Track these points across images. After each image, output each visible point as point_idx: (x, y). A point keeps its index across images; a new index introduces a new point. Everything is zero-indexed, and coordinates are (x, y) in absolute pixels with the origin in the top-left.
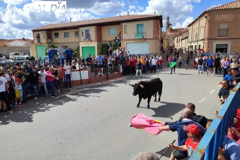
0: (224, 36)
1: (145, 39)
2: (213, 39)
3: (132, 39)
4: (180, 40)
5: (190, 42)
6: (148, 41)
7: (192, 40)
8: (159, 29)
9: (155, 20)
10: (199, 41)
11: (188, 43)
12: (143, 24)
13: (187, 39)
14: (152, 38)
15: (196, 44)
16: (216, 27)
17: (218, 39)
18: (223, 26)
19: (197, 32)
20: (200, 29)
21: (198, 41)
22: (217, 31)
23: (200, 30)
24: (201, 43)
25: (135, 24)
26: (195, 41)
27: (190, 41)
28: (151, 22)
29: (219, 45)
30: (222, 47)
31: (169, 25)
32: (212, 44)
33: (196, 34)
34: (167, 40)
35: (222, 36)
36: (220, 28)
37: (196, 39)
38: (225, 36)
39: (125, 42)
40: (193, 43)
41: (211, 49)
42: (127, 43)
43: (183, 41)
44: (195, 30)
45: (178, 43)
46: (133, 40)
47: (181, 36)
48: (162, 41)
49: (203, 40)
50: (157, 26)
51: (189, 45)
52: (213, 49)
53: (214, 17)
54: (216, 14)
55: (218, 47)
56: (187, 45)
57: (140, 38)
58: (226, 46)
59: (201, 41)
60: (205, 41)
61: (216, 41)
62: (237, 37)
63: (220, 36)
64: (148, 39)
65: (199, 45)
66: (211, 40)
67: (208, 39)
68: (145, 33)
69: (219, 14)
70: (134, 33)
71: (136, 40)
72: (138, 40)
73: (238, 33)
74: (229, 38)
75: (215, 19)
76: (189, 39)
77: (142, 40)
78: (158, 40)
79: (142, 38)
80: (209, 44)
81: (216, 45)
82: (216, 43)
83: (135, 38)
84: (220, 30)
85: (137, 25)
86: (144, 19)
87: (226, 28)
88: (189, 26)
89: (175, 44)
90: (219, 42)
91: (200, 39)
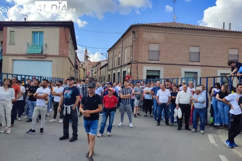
0: (155, 60)
1: (46, 56)
2: (143, 63)
3: (22, 53)
4: (98, 69)
5: (110, 70)
6: (49, 59)
7: (113, 67)
8: (68, 42)
9: (62, 28)
11: (109, 72)
12: (43, 32)
13: (107, 67)
14: (58, 54)
15: (119, 71)
16: (146, 48)
17: (149, 63)
18: (155, 48)
19: (119, 57)
20: (123, 51)
21: (121, 66)
22: (147, 53)
23: (123, 53)
24: (126, 68)
25: (29, 31)
26: (118, 67)
27: (111, 68)
28: (57, 31)
29: (150, 70)
30: (154, 74)
31: (87, 57)
32: (142, 70)
33: (119, 59)
35: (152, 60)
36: (150, 49)
37: (119, 64)
38: (156, 60)
39: (11, 58)
40: (115, 70)
42: (13, 60)
43: (101, 70)
44: (117, 54)
45: (97, 73)
46: (25, 55)
47: (100, 65)
48: (76, 67)
49: (129, 64)
50: (66, 37)
51: (109, 73)
52: (143, 76)
53: (142, 34)
54: (144, 30)
55: (149, 74)
56: (106, 74)
57: (37, 53)
58: (158, 73)
59: (127, 65)
60: (133, 65)
61: (147, 66)
62: (169, 62)
63: (151, 60)
64: (51, 55)
65: (123, 72)
66: (141, 64)
67: (137, 62)
68: (46, 46)
69: (148, 32)
70: (27, 44)
71: (29, 56)
72: (32, 56)
73: (170, 58)
74: (161, 63)
75: (143, 37)
76: (109, 66)
77: (41, 57)
78: (68, 58)
79: (40, 53)
80: (137, 69)
81: (147, 70)
82: (146, 68)
83: (28, 53)
84: (150, 52)
85: (33, 32)
86: (45, 24)
87: (158, 50)
88: (109, 52)
89: (93, 75)
90: (150, 67)
91: (125, 64)
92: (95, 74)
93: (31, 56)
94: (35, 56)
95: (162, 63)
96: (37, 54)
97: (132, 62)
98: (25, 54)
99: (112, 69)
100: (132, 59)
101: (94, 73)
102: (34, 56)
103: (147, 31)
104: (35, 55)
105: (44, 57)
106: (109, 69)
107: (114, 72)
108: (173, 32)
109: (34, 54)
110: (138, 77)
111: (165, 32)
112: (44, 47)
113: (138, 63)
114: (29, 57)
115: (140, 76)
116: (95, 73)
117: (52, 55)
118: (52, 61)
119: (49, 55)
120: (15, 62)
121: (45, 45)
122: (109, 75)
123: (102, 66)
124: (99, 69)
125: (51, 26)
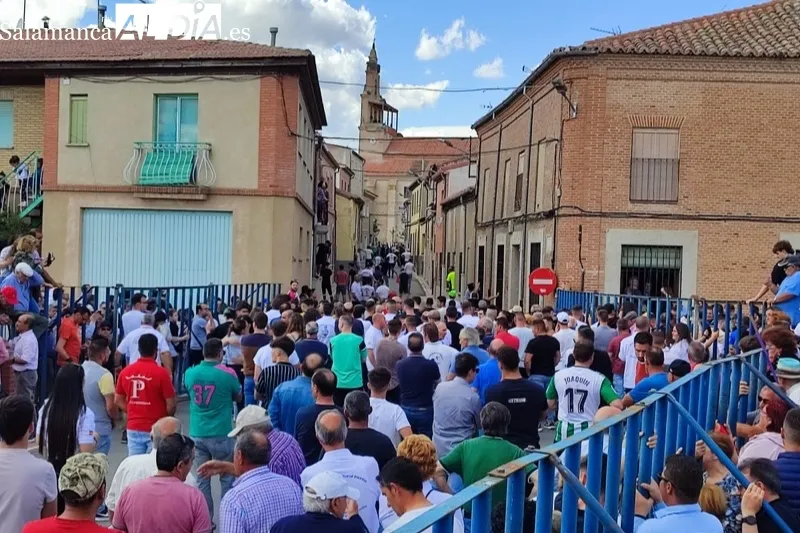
0: (659, 202)
1: (209, 193)
2: (603, 215)
3: (119, 183)
4: (434, 207)
5: (485, 226)
6: (222, 205)
7: (498, 216)
8: (293, 133)
9: (272, 80)
10: (531, 220)
11: (480, 232)
12: (197, 94)
13: (471, 205)
14: (254, 184)
15: (517, 238)
16: (619, 149)
17: (631, 215)
18: (657, 146)
19: (521, 171)
20: (534, 148)
21: (525, 220)
22: (625, 171)
24: (541, 231)
25: (142, 90)
26: (515, 220)
28: (248, 92)
29: (634, 247)
30: (654, 262)
31: (376, 108)
32: (600, 244)
33: (519, 178)
34: (359, 203)
35: (647, 202)
36: (638, 155)
37: (517, 207)
38: (665, 202)
39: (74, 202)
40: (502, 228)
41: (595, 272)
42: (83, 209)
43: (450, 213)
44: (513, 154)
45: (429, 225)
46: (127, 191)
47: (441, 185)
48: (321, 210)
49: (550, 215)
50: (286, 115)
51: (481, 242)
52: (603, 269)
53: (604, 89)
54: (614, 73)
55: (630, 262)
56: (470, 242)
57: (176, 181)
58: (673, 255)
59: (542, 219)
60: (562, 223)
61: (621, 226)
62: (723, 210)
63: (641, 201)
64: (228, 190)
65: (532, 245)
66: (596, 220)
67: (577, 212)
68: (210, 151)
69: (628, 78)
70: (137, 146)
71: (147, 196)
72: (159, 196)
73: (730, 190)
74: (688, 213)
75: (607, 102)
76: (480, 205)
77: (188, 197)
78: (292, 201)
79: (188, 180)
80: (580, 240)
81: (623, 246)
82: (617, 236)
83: (141, 182)
84: (640, 165)
85: (156, 96)
86: (204, 64)
87: (671, 156)
88: (483, 130)
89: (414, 229)
90: (638, 231)
91: (537, 211)
92: (423, 229)
93: (152, 196)
94: (167, 193)
95: (693, 213)
96: (175, 185)
97: (561, 212)
98: (130, 188)
99: (493, 224)
100: (559, 197)
101: (416, 218)
102: (165, 196)
103: (623, 74)
104: (170, 189)
105: (201, 197)
106: (479, 220)
107: (501, 238)
108: (741, 76)
109: (164, 185)
110: (584, 274)
111: (706, 74)
112: (203, 157)
113: (584, 214)
114: (143, 198)
115: (592, 272)
116: (422, 221)
117: (233, 190)
118: (231, 212)
119: (221, 190)
120: (89, 217)
121: (204, 152)
122: (482, 248)
123: (451, 194)
124: (439, 208)
125: (227, 74)
